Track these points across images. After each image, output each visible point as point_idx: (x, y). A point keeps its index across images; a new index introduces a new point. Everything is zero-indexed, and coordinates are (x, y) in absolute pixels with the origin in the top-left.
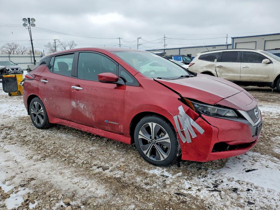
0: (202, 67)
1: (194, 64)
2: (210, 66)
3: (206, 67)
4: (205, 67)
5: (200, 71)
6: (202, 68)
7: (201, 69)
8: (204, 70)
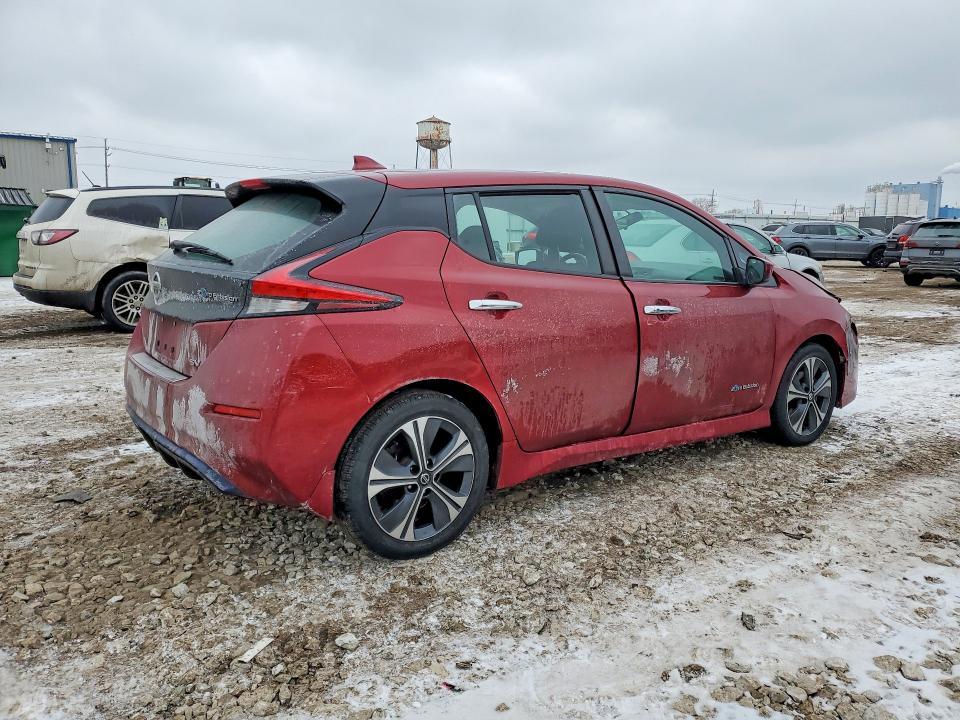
0: (116, 245)
1: (76, 231)
2: (146, 243)
3: (134, 245)
4: (129, 246)
5: (113, 259)
6: (117, 248)
7: (112, 255)
8: (127, 259)
